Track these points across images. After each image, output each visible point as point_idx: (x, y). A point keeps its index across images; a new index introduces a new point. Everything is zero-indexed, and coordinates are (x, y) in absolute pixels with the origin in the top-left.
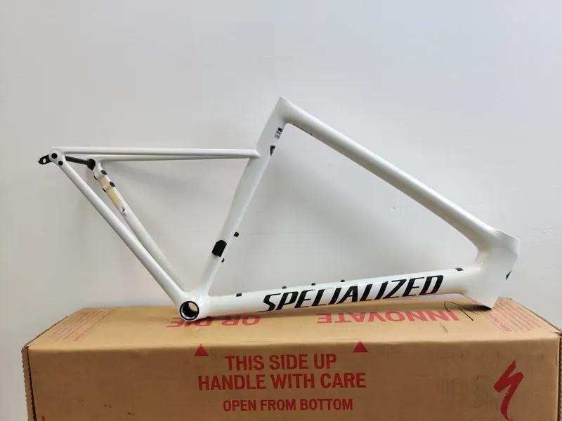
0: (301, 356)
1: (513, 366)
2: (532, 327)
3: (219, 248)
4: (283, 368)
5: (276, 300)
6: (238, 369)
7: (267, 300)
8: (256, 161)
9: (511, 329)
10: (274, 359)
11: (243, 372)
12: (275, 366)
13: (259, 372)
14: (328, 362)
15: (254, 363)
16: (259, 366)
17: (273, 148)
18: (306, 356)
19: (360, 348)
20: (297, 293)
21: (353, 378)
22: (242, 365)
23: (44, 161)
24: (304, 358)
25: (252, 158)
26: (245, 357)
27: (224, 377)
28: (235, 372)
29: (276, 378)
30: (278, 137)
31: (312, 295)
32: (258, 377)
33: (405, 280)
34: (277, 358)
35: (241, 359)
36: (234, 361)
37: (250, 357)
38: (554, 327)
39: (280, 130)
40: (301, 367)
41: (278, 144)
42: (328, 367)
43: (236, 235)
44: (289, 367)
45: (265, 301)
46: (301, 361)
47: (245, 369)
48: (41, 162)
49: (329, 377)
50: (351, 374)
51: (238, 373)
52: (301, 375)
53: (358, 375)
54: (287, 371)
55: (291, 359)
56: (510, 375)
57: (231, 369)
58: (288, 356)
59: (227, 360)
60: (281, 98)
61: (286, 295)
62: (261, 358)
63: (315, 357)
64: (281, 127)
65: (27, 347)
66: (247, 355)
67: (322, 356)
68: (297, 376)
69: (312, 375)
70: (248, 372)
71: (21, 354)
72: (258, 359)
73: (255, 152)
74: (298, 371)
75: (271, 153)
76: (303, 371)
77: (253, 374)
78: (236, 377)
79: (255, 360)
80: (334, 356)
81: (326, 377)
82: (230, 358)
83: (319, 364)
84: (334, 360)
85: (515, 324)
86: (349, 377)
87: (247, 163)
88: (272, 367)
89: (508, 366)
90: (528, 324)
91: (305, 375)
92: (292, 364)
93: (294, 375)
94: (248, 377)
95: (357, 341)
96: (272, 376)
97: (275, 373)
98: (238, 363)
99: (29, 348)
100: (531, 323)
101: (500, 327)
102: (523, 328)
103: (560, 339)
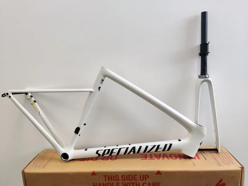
0: (134, 176)
1: (221, 180)
2: (230, 164)
3: (77, 131)
4: (127, 180)
5: (101, 153)
6: (109, 180)
7: (97, 152)
8: (92, 94)
9: (221, 165)
10: (123, 177)
11: (111, 182)
12: (124, 179)
13: (118, 182)
14: (146, 178)
15: (115, 178)
16: (117, 179)
17: (99, 88)
18: (136, 175)
19: (159, 173)
20: (110, 150)
21: (156, 184)
22: (110, 179)
23: (4, 95)
24: (135, 177)
25: (91, 92)
26: (111, 176)
27: (103, 184)
28: (107, 182)
29: (124, 184)
30: (102, 83)
31: (116, 151)
32: (117, 183)
33: (156, 145)
34: (125, 176)
35: (110, 177)
36: (107, 177)
37: (113, 176)
38: (240, 164)
39: (102, 80)
40: (134, 180)
41: (102, 86)
42: (145, 180)
43: (85, 124)
44: (129, 180)
45: (96, 153)
46: (134, 178)
47: (112, 180)
48: (2, 96)
49: (146, 184)
50: (155, 183)
51: (109, 182)
52: (134, 183)
53: (158, 183)
54: (129, 182)
55: (130, 177)
56: (220, 184)
57: (106, 180)
58: (129, 176)
59: (104, 177)
60: (102, 67)
61: (105, 150)
62: (118, 176)
63: (140, 176)
64: (103, 79)
65: (24, 171)
66: (112, 175)
67: (143, 176)
68: (133, 183)
69: (139, 183)
70: (113, 181)
71: (22, 174)
72: (117, 177)
73: (92, 90)
74: (133, 181)
75: (99, 90)
76: (135, 182)
77: (115, 182)
78: (108, 183)
79: (116, 177)
80: (148, 176)
81: (144, 184)
82: (105, 176)
83: (142, 179)
84: (148, 177)
85: (223, 162)
86: (154, 184)
87: (89, 94)
88: (122, 180)
89: (219, 180)
90: (229, 162)
91: (136, 183)
92: (131, 179)
93: (132, 183)
94: (113, 183)
95: (157, 170)
96: (123, 183)
97: (124, 182)
98: (109, 178)
99: (25, 171)
100: (230, 162)
101: (217, 163)
102: (226, 164)
103: (242, 170)
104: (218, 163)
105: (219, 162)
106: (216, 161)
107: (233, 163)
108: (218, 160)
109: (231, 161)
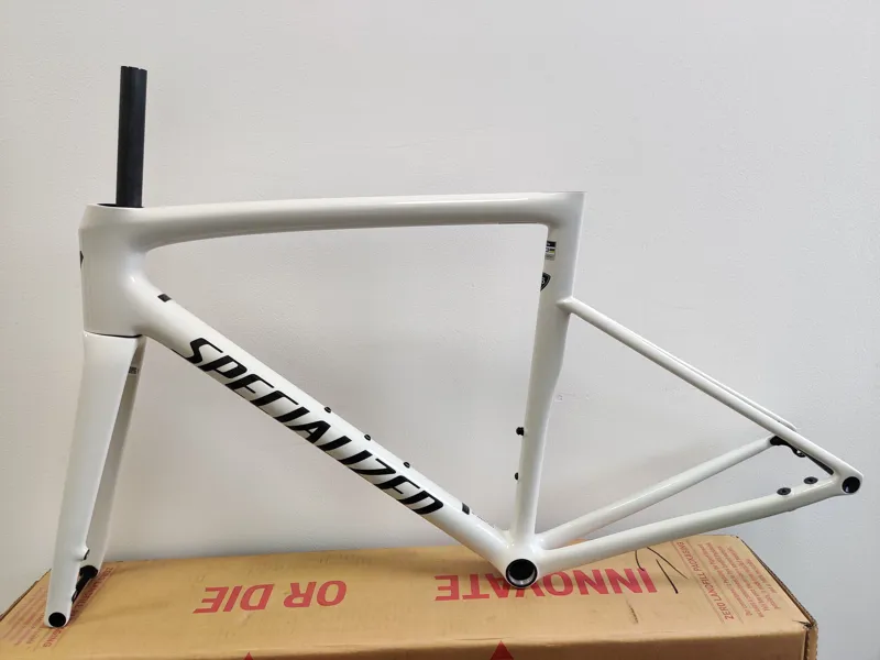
9: (733, 614)
85: (739, 599)
90: (761, 601)
95: (496, 642)
100: (765, 600)
101: (717, 607)
102: (752, 610)
103: (807, 633)
104: (722, 607)
105: (723, 601)
106: (712, 598)
107: (776, 608)
108: (721, 596)
109: (770, 599)
